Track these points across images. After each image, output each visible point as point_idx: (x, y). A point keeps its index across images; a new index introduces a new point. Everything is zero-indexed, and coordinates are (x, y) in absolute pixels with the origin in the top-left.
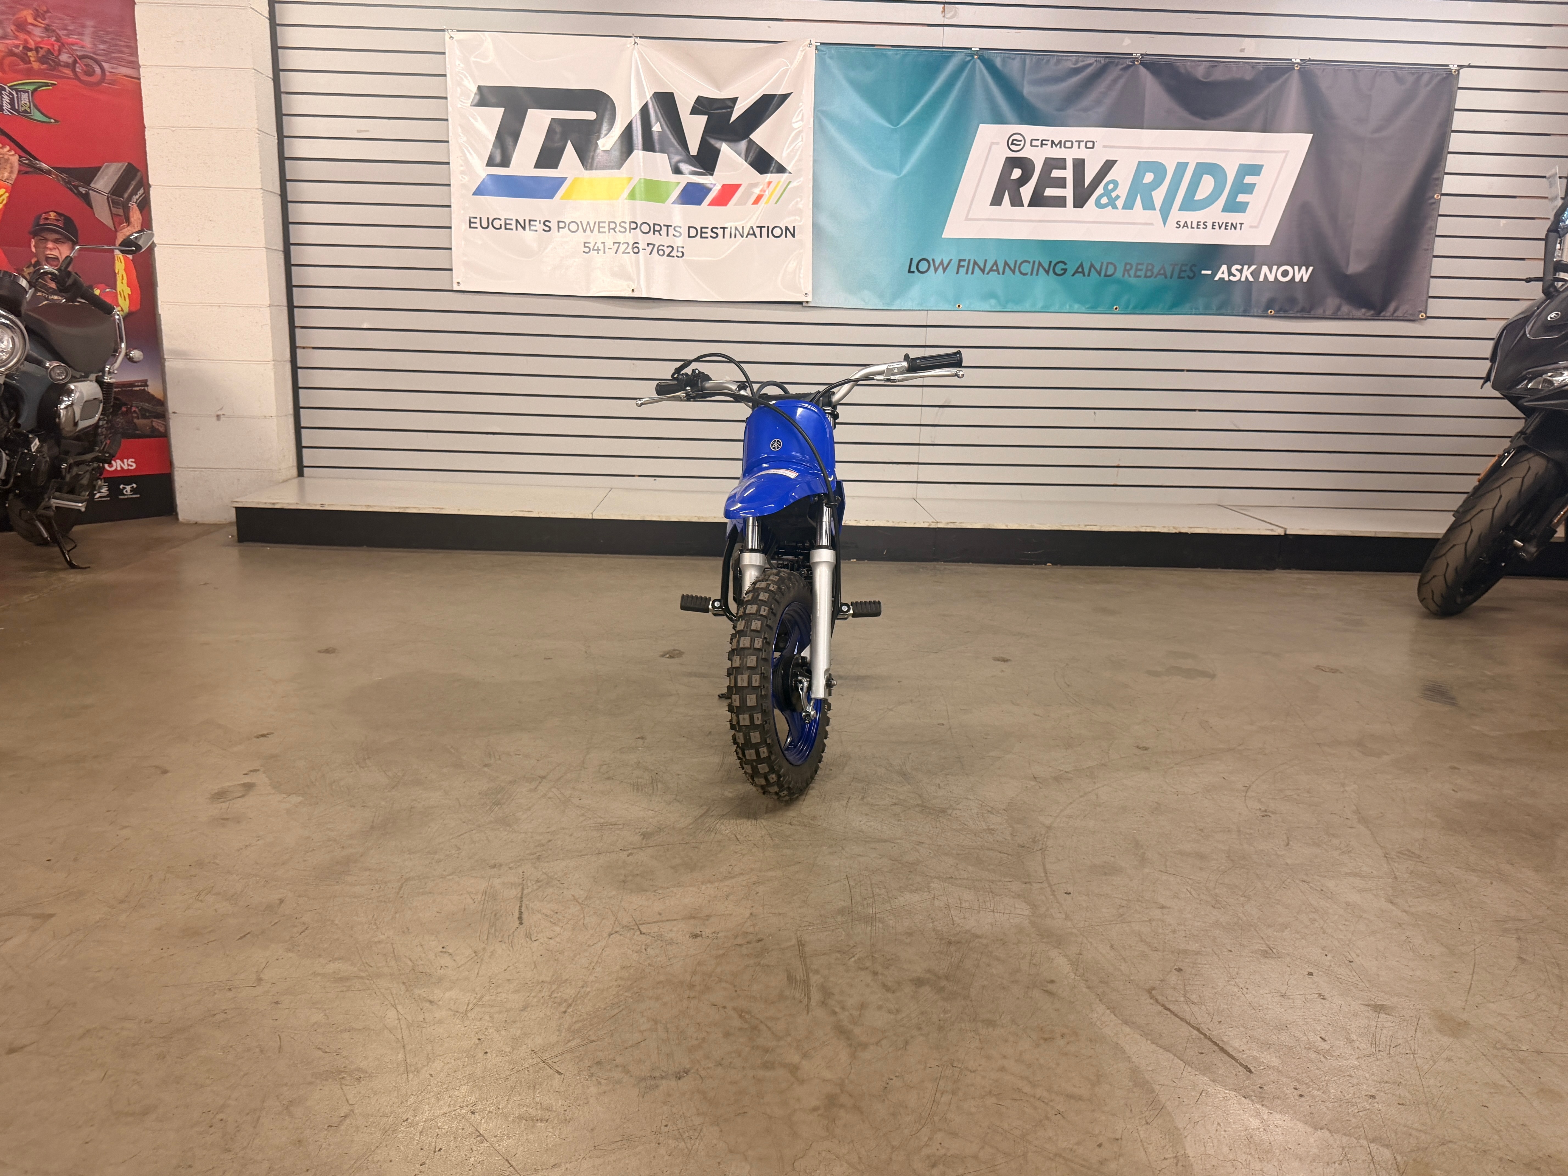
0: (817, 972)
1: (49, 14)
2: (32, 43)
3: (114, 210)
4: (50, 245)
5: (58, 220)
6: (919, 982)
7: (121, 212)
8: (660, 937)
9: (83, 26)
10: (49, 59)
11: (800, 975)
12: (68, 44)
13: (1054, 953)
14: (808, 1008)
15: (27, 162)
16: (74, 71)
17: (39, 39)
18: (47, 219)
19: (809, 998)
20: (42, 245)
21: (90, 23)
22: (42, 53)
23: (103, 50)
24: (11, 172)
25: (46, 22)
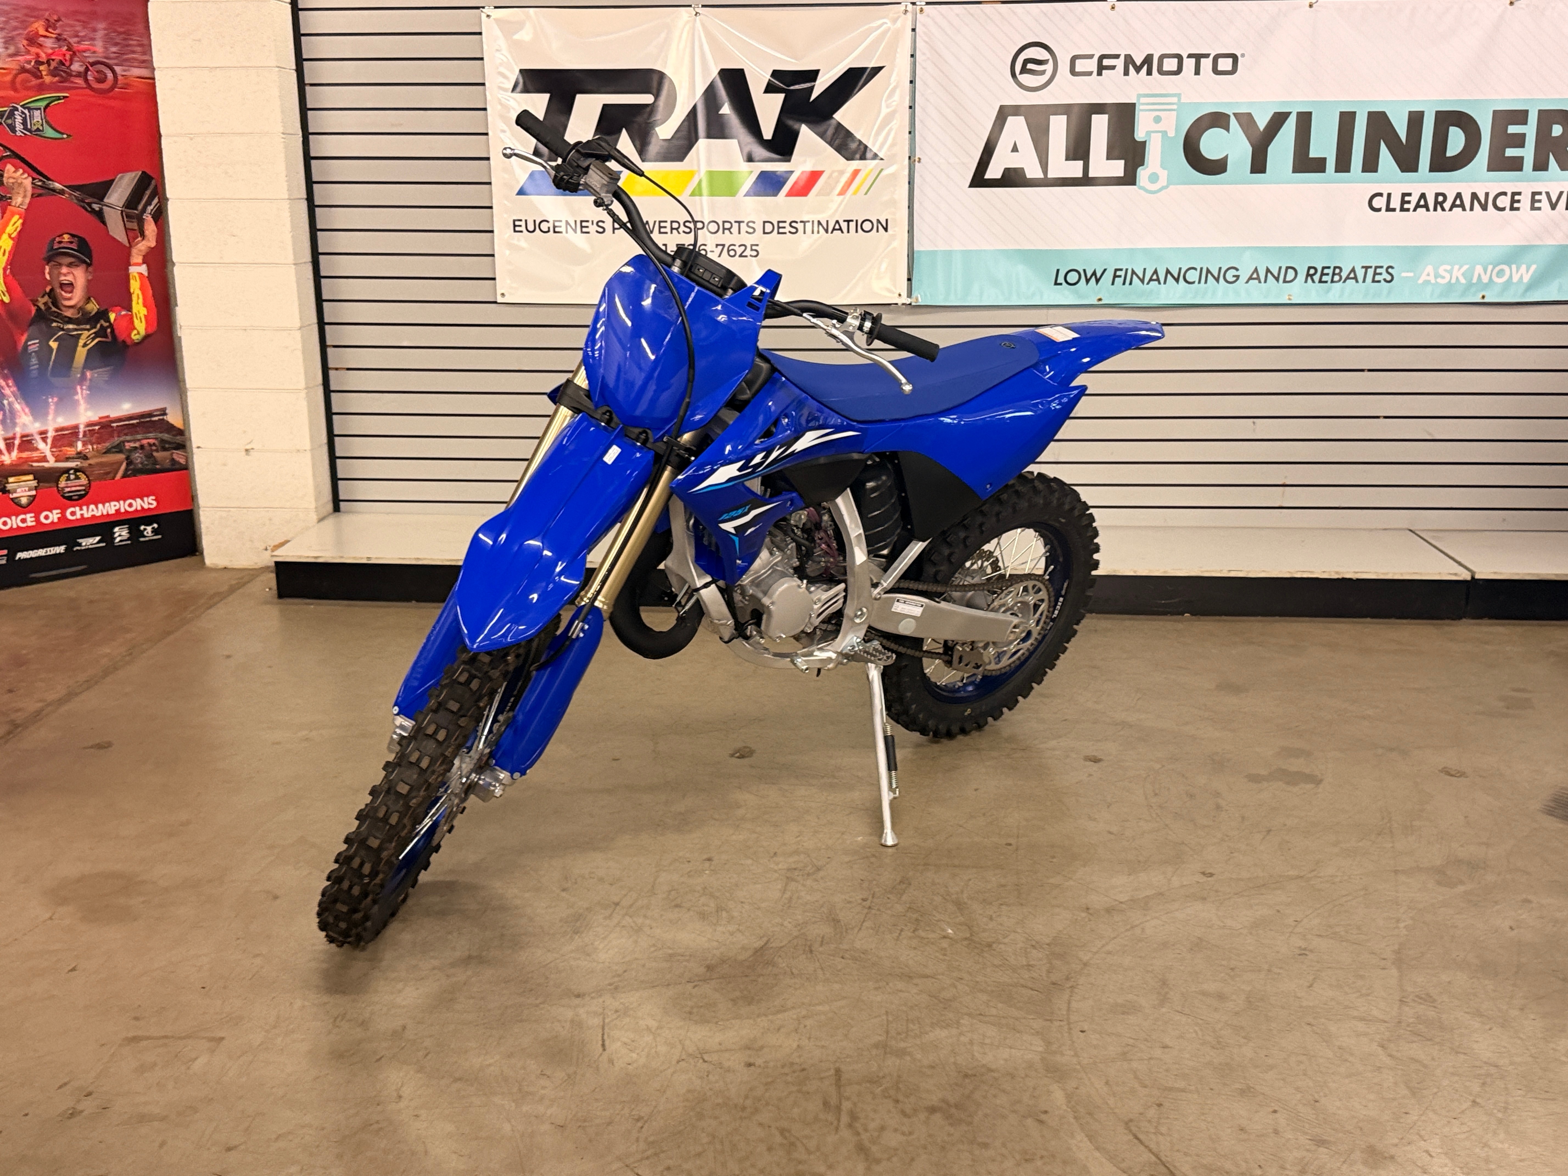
0: (848, 1099)
1: (61, 23)
2: (43, 55)
3: (129, 225)
4: (64, 270)
5: (71, 243)
6: (932, 1110)
7: (135, 226)
8: (720, 1065)
9: (94, 30)
10: (61, 71)
11: (833, 1101)
12: (79, 51)
13: (1055, 1087)
14: (837, 1129)
15: (40, 183)
16: (86, 81)
17: (50, 51)
18: (60, 242)
19: (839, 1121)
20: (56, 272)
21: (101, 26)
22: (53, 64)
23: (115, 53)
24: (25, 197)
25: (57, 31)
